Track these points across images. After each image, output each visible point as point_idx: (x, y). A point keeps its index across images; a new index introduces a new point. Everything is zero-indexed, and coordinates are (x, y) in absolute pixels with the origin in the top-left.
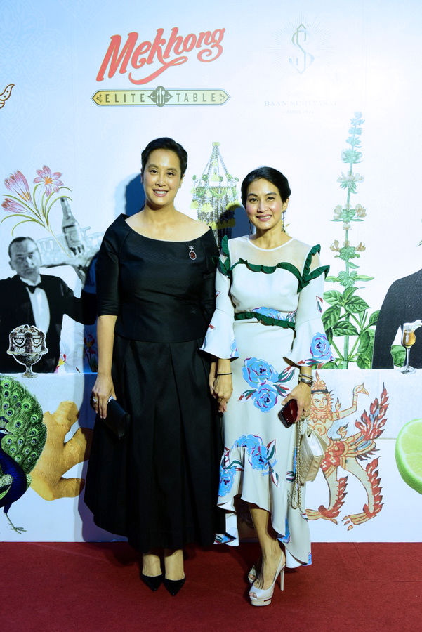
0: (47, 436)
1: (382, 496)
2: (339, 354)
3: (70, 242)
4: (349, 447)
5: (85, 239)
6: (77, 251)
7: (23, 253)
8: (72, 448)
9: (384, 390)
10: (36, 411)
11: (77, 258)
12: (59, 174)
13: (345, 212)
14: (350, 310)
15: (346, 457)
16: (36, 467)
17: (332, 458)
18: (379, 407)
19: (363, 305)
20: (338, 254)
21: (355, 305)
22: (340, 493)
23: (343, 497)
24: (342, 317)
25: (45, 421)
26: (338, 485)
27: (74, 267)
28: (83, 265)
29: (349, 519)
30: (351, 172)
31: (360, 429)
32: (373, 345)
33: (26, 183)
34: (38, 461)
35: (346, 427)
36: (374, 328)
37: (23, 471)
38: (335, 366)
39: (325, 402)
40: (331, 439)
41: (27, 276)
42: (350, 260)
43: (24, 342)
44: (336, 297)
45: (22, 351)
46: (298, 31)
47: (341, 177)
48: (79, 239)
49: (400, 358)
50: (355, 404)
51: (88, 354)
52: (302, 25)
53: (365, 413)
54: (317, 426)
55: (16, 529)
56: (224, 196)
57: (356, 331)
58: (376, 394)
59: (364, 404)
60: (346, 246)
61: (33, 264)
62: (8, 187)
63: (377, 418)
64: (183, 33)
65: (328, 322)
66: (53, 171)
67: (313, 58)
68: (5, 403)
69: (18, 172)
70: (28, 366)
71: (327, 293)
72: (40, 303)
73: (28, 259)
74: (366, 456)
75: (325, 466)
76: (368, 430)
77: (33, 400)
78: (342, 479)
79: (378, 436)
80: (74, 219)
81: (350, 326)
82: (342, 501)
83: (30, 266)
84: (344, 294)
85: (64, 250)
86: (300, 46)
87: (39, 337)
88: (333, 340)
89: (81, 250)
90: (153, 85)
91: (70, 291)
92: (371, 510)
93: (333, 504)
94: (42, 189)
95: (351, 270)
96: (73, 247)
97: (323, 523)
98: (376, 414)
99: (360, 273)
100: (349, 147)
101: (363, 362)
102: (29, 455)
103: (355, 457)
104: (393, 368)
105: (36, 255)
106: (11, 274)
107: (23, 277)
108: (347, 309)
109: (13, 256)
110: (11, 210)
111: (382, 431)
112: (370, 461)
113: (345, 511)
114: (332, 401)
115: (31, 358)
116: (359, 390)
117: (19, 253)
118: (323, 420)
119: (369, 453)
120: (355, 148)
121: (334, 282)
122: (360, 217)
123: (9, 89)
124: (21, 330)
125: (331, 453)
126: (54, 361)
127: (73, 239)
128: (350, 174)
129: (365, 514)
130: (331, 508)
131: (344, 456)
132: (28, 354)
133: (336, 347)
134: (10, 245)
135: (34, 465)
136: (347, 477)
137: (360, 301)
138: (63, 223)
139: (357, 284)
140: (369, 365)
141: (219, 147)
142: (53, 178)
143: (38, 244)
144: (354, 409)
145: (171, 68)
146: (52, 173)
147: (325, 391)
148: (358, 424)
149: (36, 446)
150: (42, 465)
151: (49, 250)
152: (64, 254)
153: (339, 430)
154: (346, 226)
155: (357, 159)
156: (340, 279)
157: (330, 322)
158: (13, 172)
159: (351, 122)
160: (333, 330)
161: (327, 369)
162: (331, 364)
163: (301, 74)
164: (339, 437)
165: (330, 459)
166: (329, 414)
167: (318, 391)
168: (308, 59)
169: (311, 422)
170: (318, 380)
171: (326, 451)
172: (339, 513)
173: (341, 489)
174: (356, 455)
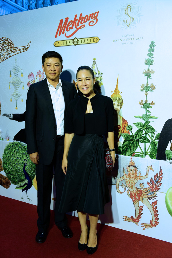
1: (158, 218)
2: (142, 151)
4: (144, 193)
9: (161, 170)
13: (146, 87)
14: (147, 132)
17: (137, 196)
18: (159, 177)
19: (153, 130)
20: (142, 106)
21: (149, 130)
22: (140, 212)
24: (143, 134)
26: (139, 209)
29: (143, 225)
30: (149, 69)
31: (150, 186)
32: (157, 149)
33: (34, 77)
35: (143, 184)
36: (158, 141)
37: (31, 179)
38: (140, 156)
39: (135, 171)
40: (136, 188)
42: (148, 109)
44: (141, 125)
46: (127, 8)
47: (145, 71)
49: (169, 156)
52: (129, 5)
53: (152, 179)
54: (131, 181)
55: (29, 199)
57: (149, 141)
58: (157, 171)
59: (152, 175)
60: (146, 103)
62: (29, 78)
63: (157, 182)
64: (84, 16)
65: (137, 136)
66: (42, 72)
67: (133, 19)
68: (26, 154)
69: (32, 73)
71: (137, 123)
74: (152, 199)
75: (133, 199)
76: (153, 187)
78: (141, 206)
79: (157, 191)
81: (147, 139)
82: (141, 216)
84: (144, 124)
86: (128, 14)
88: (139, 144)
92: (154, 223)
93: (137, 216)
94: (38, 79)
95: (148, 114)
98: (157, 180)
99: (152, 115)
100: (148, 57)
101: (152, 156)
102: (33, 174)
103: (147, 198)
104: (166, 160)
108: (146, 131)
111: (159, 189)
112: (153, 201)
113: (142, 221)
114: (137, 171)
116: (149, 168)
118: (134, 179)
119: (153, 197)
120: (151, 58)
121: (140, 118)
122: (153, 89)
123: (29, 43)
125: (136, 194)
128: (149, 70)
129: (150, 224)
130: (136, 218)
133: (140, 148)
135: (34, 177)
136: (143, 206)
137: (152, 128)
139: (150, 120)
140: (155, 158)
141: (95, 61)
142: (41, 74)
144: (147, 176)
145: (79, 30)
147: (135, 167)
148: (148, 184)
149: (35, 171)
153: (140, 184)
154: (146, 93)
155: (151, 63)
156: (143, 117)
157: (138, 136)
158: (30, 73)
159: (149, 46)
160: (139, 140)
161: (136, 156)
162: (138, 155)
163: (128, 26)
164: (140, 188)
165: (136, 197)
166: (136, 177)
167: (132, 166)
168: (131, 20)
169: (128, 179)
170: (132, 161)
171: (135, 193)
172: (139, 221)
173: (140, 211)
174: (147, 197)
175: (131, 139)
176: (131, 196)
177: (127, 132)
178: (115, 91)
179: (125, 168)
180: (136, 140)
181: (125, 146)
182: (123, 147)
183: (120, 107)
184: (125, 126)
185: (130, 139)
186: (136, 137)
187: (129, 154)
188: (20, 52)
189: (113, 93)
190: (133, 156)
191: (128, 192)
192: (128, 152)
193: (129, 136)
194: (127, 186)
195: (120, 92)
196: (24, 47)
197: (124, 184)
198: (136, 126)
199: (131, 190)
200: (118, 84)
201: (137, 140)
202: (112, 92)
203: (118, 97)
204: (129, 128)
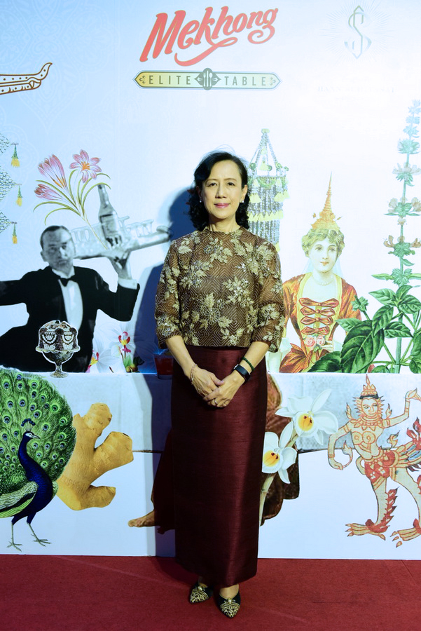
0: (77, 441)
2: (391, 357)
3: (107, 232)
4: (399, 456)
5: (123, 229)
6: (114, 242)
7: (56, 243)
8: (103, 454)
10: (66, 413)
11: (113, 250)
12: (97, 160)
13: (400, 206)
14: (404, 311)
15: (396, 468)
16: (63, 474)
17: (381, 468)
19: (418, 305)
20: (392, 250)
21: (409, 305)
22: (389, 506)
23: (392, 511)
24: (395, 317)
25: (74, 425)
26: (387, 497)
27: (110, 259)
28: (120, 257)
29: (398, 535)
30: (407, 163)
31: (412, 437)
33: (61, 168)
34: (65, 468)
35: (397, 435)
37: (49, 478)
38: (386, 370)
39: (376, 408)
40: (380, 448)
41: (59, 268)
42: (405, 257)
43: (55, 339)
44: (389, 296)
45: (52, 348)
46: (355, 13)
47: (398, 168)
48: (117, 230)
50: (407, 410)
51: (123, 352)
52: (359, 7)
53: (418, 420)
54: (366, 434)
55: (39, 541)
56: (273, 186)
57: (409, 333)
60: (401, 242)
61: (66, 255)
62: (42, 172)
64: (233, 13)
65: (380, 322)
66: (91, 157)
67: (370, 42)
68: (32, 404)
69: (54, 156)
70: (58, 365)
71: (380, 292)
72: (72, 296)
73: (61, 249)
74: (418, 467)
75: (372, 478)
77: (62, 401)
78: (391, 491)
80: (111, 208)
81: (403, 327)
82: (391, 515)
83: (64, 257)
84: (397, 293)
85: (100, 240)
86: (356, 29)
87: (71, 333)
88: (385, 342)
89: (119, 241)
90: (200, 67)
91: (106, 285)
93: (381, 518)
94: (78, 174)
95: (405, 268)
96: (110, 237)
97: (371, 538)
99: (415, 270)
100: (405, 136)
101: (416, 366)
102: (56, 461)
103: (406, 468)
105: (70, 245)
106: (43, 265)
107: (55, 269)
108: (401, 309)
109: (46, 246)
110: (45, 196)
113: (393, 525)
114: (382, 407)
115: (61, 356)
116: (411, 396)
117: (51, 243)
118: (373, 427)
120: (412, 138)
121: (387, 279)
122: (417, 211)
123: (46, 68)
124: (52, 326)
125: (380, 463)
126: (86, 360)
127: (111, 229)
128: (407, 166)
129: (415, 529)
130: (379, 522)
131: (394, 466)
132: (58, 351)
133: (387, 350)
134: (43, 235)
135: (61, 472)
136: (397, 489)
137: (414, 300)
138: (101, 211)
139: (412, 282)
141: (268, 134)
142: (90, 163)
143: (73, 234)
144: (406, 416)
145: (219, 49)
146: (90, 158)
148: (409, 433)
149: (64, 451)
150: (70, 472)
151: (84, 240)
152: (100, 245)
153: (389, 438)
154: (401, 220)
155: (414, 149)
156: (394, 277)
157: (383, 323)
158: (48, 156)
159: (408, 110)
160: (385, 331)
161: (377, 372)
162: (382, 368)
163: (357, 58)
164: (389, 446)
165: (379, 470)
166: (379, 421)
167: (368, 396)
168: (365, 43)
169: (359, 430)
170: (368, 384)
171: (376, 461)
172: (387, 527)
173: (390, 502)
174: (407, 465)
175: (365, 331)
176: (367, 470)
177: (355, 314)
178: (323, 214)
179: (351, 404)
180: (376, 332)
181: (350, 350)
182: (344, 352)
183: (335, 253)
184: (348, 299)
185: (361, 331)
186: (376, 325)
187: (360, 369)
188: (10, 92)
189: (318, 220)
190: (370, 371)
191: (358, 462)
192: (356, 363)
193: (359, 323)
194: (357, 447)
195: (337, 217)
196: (23, 78)
197: (349, 443)
198: (377, 297)
199: (367, 455)
200: (331, 198)
201: (379, 333)
202: (314, 216)
203: (330, 228)
204: (360, 303)
